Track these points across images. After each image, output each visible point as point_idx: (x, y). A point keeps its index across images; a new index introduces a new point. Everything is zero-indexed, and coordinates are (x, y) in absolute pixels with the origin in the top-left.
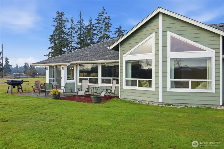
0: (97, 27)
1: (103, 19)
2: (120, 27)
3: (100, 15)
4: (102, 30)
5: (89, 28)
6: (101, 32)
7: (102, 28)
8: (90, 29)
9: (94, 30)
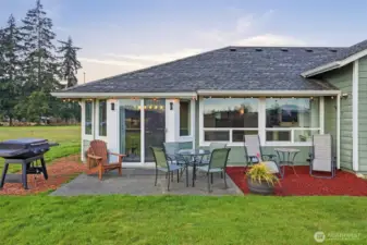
0: (25, 35)
1: (37, 23)
2: (70, 41)
3: (32, 13)
4: (36, 42)
5: (9, 33)
6: (33, 46)
7: (35, 37)
8: (10, 36)
9: (19, 39)
